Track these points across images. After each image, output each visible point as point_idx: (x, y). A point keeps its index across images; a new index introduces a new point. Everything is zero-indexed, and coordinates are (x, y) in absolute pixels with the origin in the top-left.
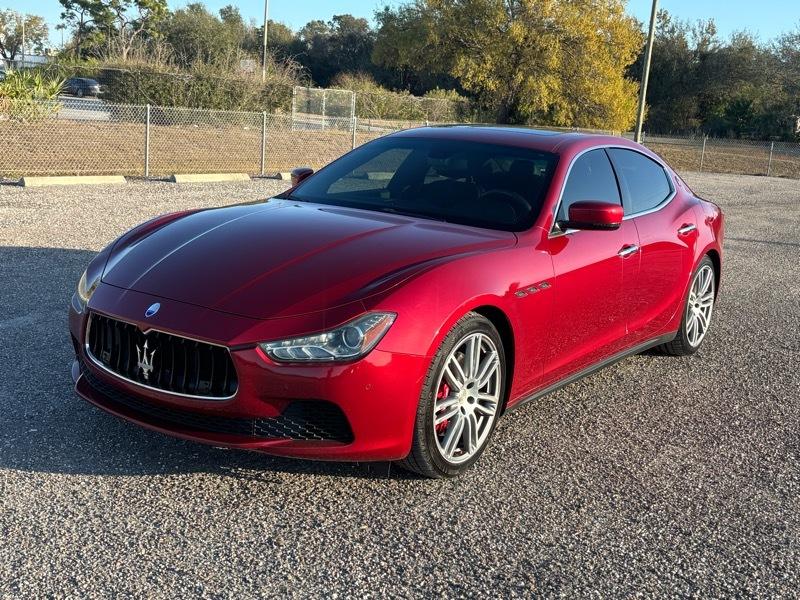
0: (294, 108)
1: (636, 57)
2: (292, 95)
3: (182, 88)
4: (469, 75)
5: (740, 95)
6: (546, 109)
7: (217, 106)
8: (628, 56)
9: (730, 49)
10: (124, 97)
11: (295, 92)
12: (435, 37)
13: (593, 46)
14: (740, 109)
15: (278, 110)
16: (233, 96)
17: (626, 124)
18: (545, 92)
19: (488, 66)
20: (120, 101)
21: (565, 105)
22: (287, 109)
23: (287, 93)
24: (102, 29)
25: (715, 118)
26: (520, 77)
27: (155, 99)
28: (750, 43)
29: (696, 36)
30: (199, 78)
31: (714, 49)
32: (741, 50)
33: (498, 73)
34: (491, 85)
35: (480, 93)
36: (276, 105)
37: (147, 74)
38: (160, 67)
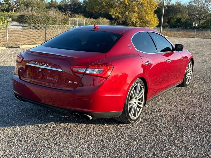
0: (70, 24)
1: (157, 8)
2: (69, 20)
3: (41, 19)
4: (114, 14)
5: (178, 17)
6: (135, 22)
7: (51, 24)
8: (155, 8)
9: (175, 5)
10: (26, 22)
11: (70, 20)
12: (104, 3)
13: (146, 5)
14: (179, 20)
15: (66, 25)
16: (54, 21)
17: (154, 26)
18: (134, 18)
19: (119, 11)
20: (25, 24)
21: (139, 21)
22: (68, 24)
23: (68, 20)
24: (7, 4)
25: (172, 23)
26: (127, 14)
27: (34, 22)
28: (180, 3)
29: (166, 1)
30: (45, 17)
31: (171, 5)
32: (178, 5)
33: (121, 13)
34: (120, 16)
35: (117, 18)
36: (65, 23)
37: (32, 16)
38: (35, 14)
